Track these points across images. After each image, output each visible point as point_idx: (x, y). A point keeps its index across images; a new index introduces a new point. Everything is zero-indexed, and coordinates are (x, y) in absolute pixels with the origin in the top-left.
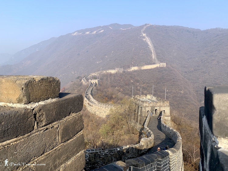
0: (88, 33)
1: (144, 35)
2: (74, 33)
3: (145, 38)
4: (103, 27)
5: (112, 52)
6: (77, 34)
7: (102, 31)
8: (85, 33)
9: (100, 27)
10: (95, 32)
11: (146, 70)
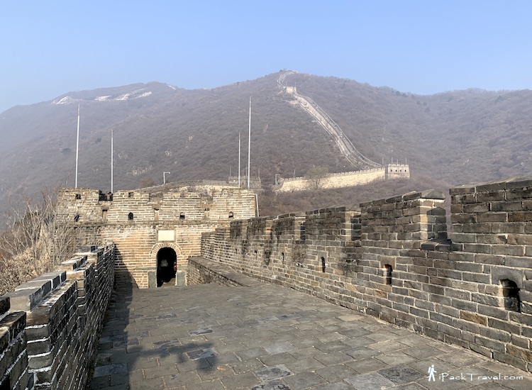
0: (102, 98)
1: (290, 90)
2: (59, 98)
3: (293, 99)
4: (148, 85)
5: (190, 138)
6: (68, 100)
7: (147, 94)
8: (93, 99)
9: (139, 85)
10: (124, 97)
11: (339, 191)
